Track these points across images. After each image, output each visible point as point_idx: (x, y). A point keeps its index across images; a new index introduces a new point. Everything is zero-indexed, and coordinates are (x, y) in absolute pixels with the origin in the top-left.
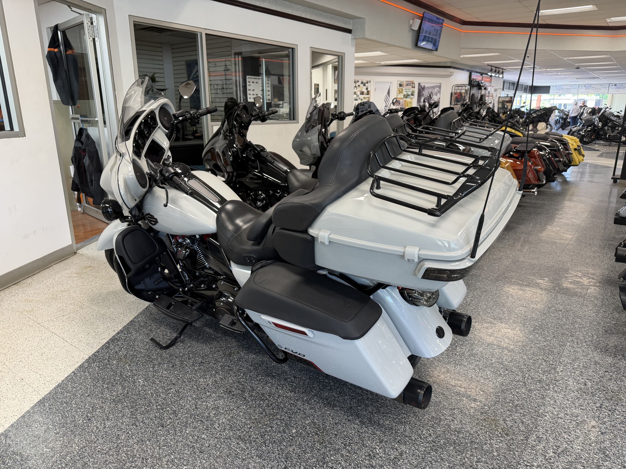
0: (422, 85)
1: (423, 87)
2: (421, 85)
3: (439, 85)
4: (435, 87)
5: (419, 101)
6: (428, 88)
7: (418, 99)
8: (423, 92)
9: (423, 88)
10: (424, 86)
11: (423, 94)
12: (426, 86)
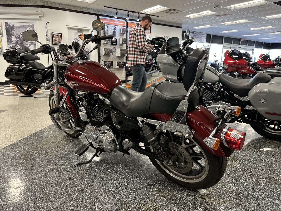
0: (11, 24)
1: (11, 26)
2: (9, 24)
3: (31, 24)
4: (26, 27)
5: (9, 40)
6: (18, 27)
7: (7, 38)
8: (13, 31)
9: (13, 28)
10: (13, 25)
11: (13, 33)
12: (15, 25)
